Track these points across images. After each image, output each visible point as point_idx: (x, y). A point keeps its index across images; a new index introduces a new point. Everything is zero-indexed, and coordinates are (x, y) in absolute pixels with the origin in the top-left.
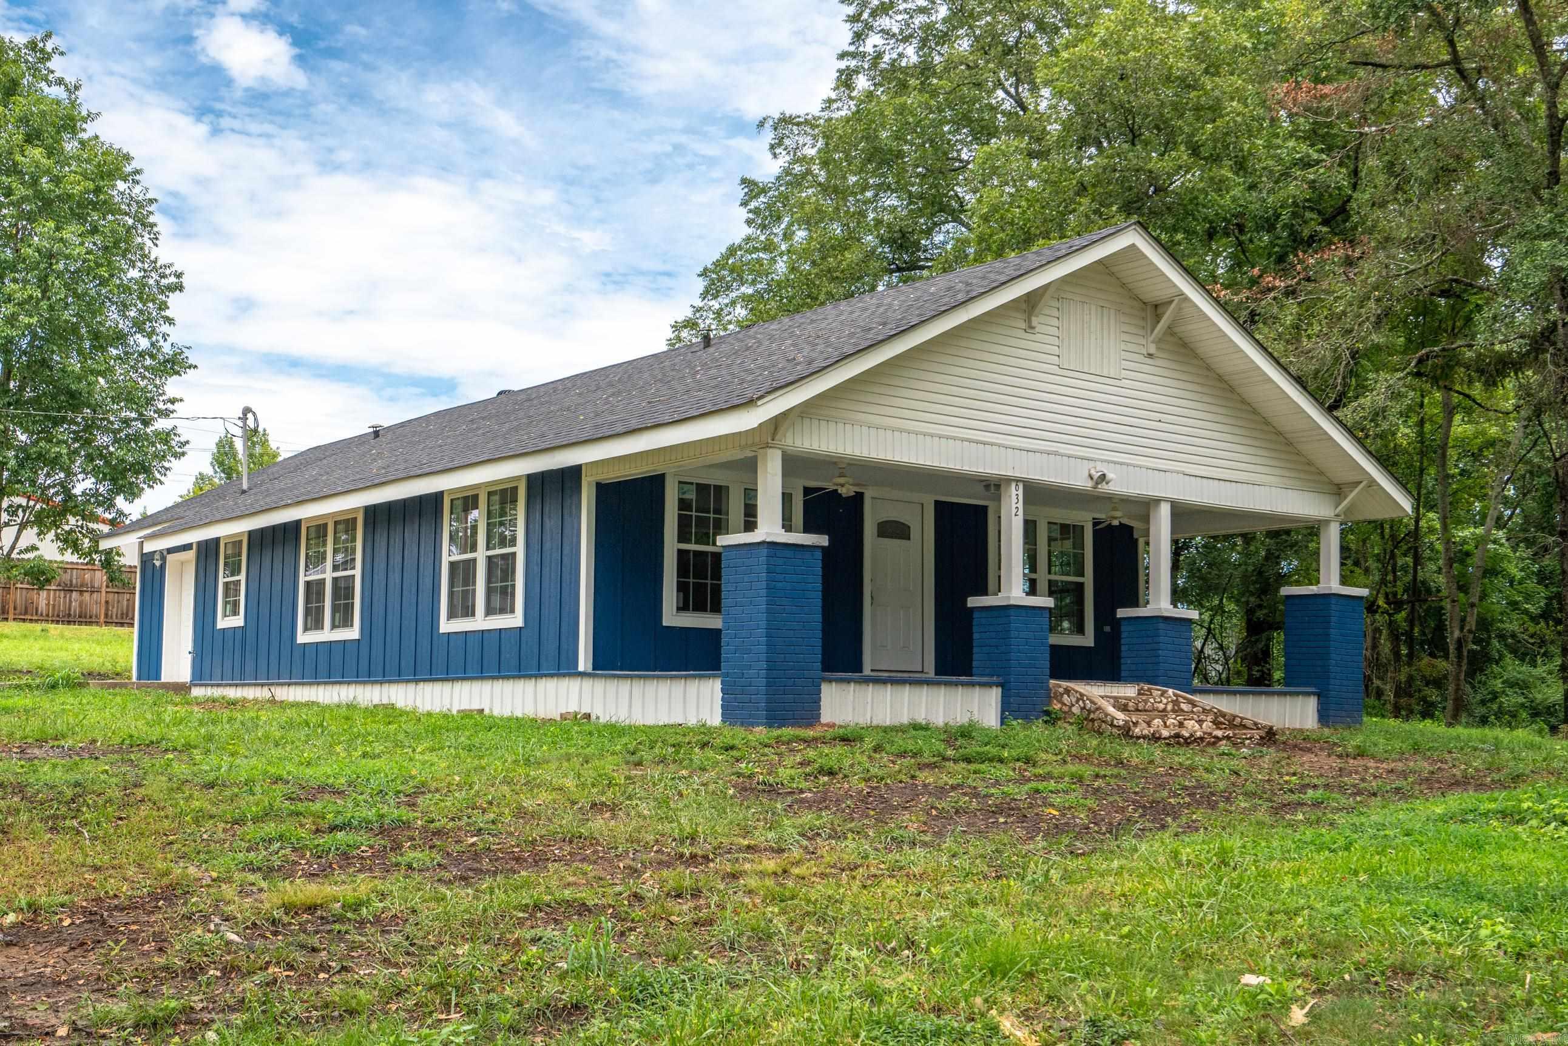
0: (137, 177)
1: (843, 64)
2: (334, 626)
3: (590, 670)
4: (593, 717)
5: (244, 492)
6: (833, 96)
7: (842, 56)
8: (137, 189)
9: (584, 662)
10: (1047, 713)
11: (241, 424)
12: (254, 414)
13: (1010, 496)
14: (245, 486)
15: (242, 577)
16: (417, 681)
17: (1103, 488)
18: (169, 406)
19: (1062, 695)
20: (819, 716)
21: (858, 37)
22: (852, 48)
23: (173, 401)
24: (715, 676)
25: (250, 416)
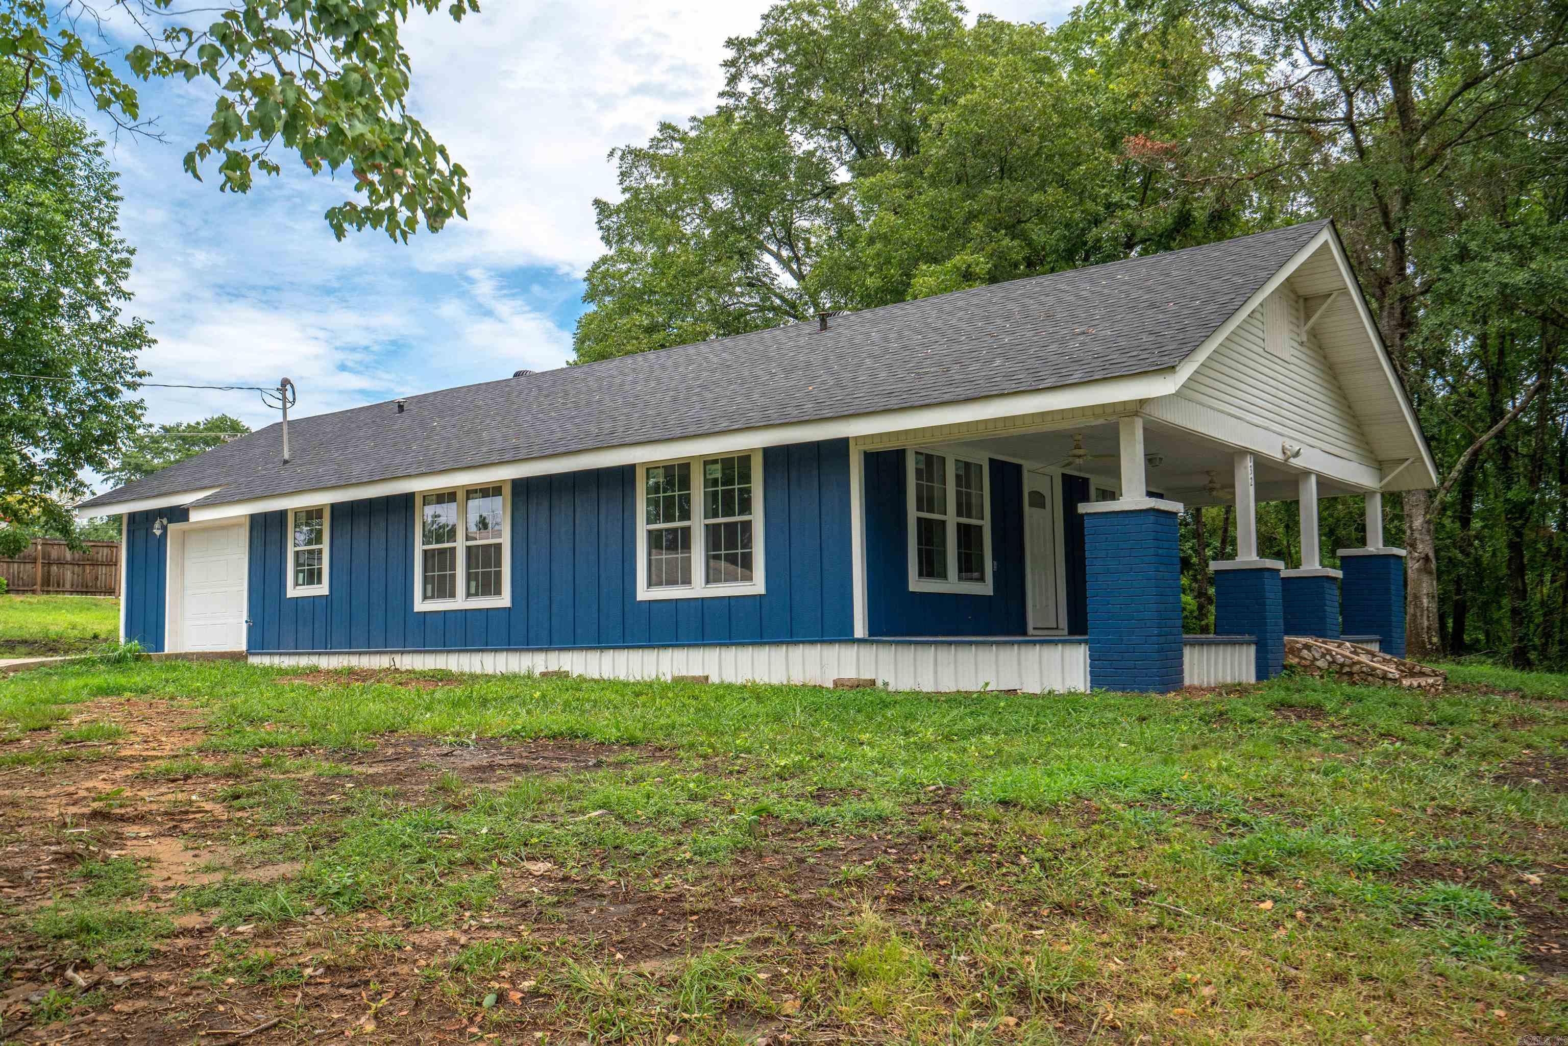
0: (100, 149)
1: (723, 102)
2: (469, 595)
3: (867, 637)
4: (879, 683)
5: (286, 462)
6: (659, 135)
7: (722, 95)
8: (98, 160)
9: (860, 629)
10: (1285, 667)
11: (280, 397)
12: (292, 387)
13: (1246, 468)
14: (286, 456)
15: (325, 547)
16: (602, 649)
17: (1294, 462)
18: (137, 379)
19: (1300, 650)
20: (1181, 680)
21: (733, 80)
22: (728, 89)
23: (141, 375)
24: (1080, 642)
25: (288, 387)
